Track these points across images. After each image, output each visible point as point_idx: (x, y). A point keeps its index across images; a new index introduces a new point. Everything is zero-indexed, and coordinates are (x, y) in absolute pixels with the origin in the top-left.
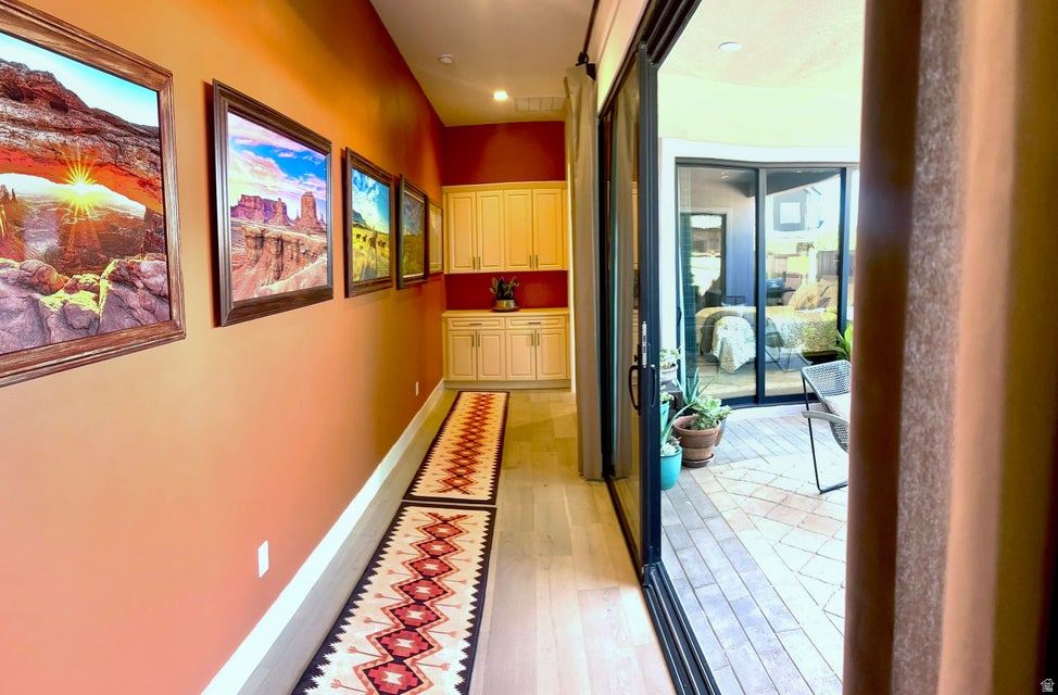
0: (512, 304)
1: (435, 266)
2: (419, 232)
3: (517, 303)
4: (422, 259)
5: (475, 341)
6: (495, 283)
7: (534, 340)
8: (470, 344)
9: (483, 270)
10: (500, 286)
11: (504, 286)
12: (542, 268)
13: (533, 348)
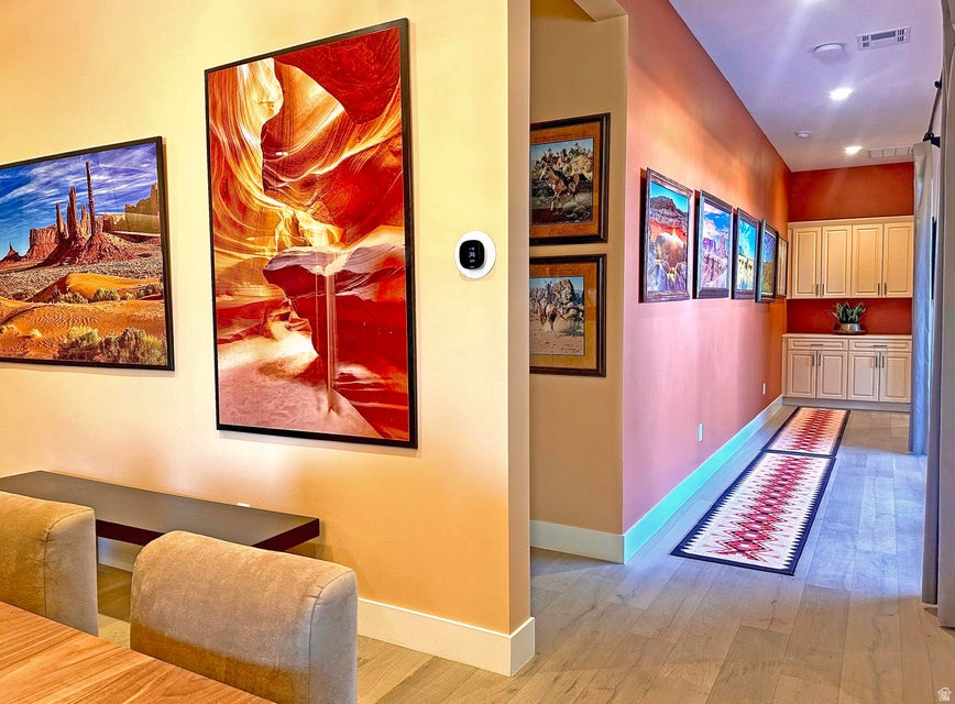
0: (856, 328)
1: (781, 290)
2: (771, 261)
3: (862, 327)
4: (772, 281)
5: (815, 360)
6: (839, 308)
7: (878, 362)
8: (810, 364)
9: (827, 296)
10: (844, 311)
11: (849, 312)
12: (890, 295)
13: (877, 370)
